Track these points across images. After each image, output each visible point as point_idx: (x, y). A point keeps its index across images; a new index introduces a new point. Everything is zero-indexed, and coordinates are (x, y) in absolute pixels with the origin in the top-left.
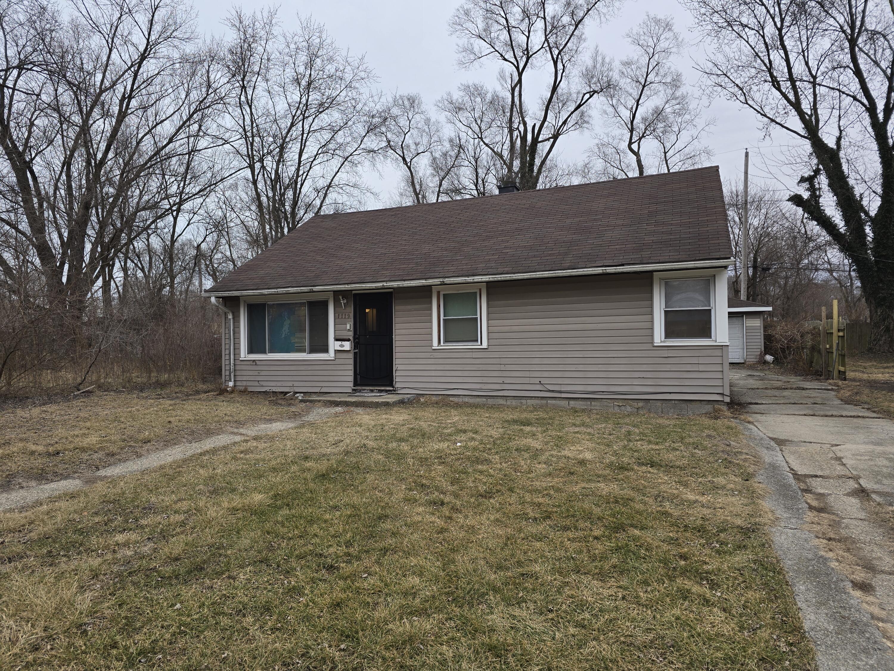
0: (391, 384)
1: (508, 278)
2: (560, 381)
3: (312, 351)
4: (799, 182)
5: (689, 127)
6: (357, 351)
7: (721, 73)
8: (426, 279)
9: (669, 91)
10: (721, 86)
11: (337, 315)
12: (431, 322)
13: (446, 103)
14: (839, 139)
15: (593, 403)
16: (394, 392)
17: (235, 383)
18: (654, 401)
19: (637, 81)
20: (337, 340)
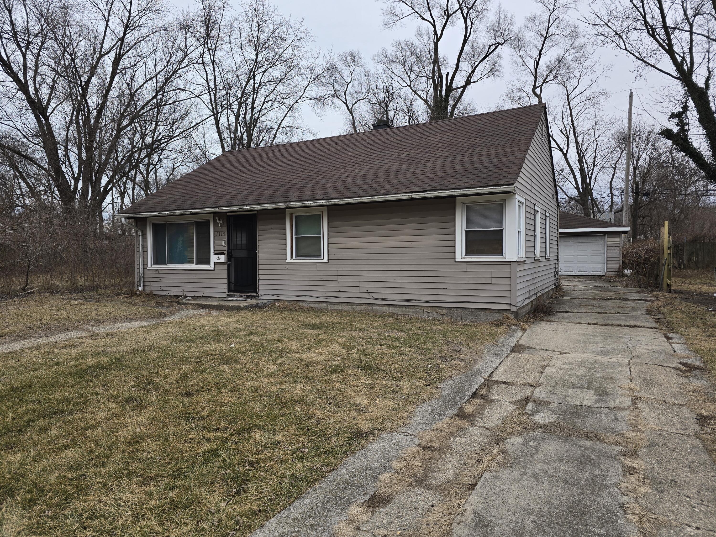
0: (255, 292)
1: (337, 202)
2: (382, 291)
3: (199, 262)
4: (670, 118)
5: (589, 73)
6: (230, 263)
7: (603, 23)
8: (276, 203)
9: (570, 42)
10: (603, 35)
11: (216, 233)
12: (285, 239)
13: (381, 56)
14: (708, 79)
15: (407, 309)
16: (257, 297)
17: (144, 288)
18: (455, 309)
19: (541, 34)
20: (215, 254)
